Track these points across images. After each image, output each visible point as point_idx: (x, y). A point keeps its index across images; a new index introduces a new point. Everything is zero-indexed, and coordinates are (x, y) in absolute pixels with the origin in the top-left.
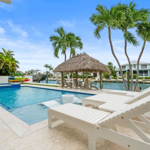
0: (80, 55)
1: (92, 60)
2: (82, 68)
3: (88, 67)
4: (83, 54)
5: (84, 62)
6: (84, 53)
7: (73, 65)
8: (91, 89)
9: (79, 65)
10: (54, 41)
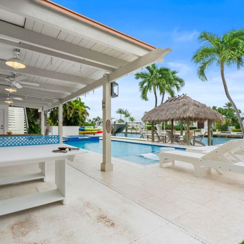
0: (178, 98)
1: (195, 105)
2: (182, 116)
3: (191, 116)
4: (183, 96)
5: (184, 108)
6: (183, 94)
7: (169, 112)
8: (194, 145)
9: (177, 112)
10: (141, 80)
